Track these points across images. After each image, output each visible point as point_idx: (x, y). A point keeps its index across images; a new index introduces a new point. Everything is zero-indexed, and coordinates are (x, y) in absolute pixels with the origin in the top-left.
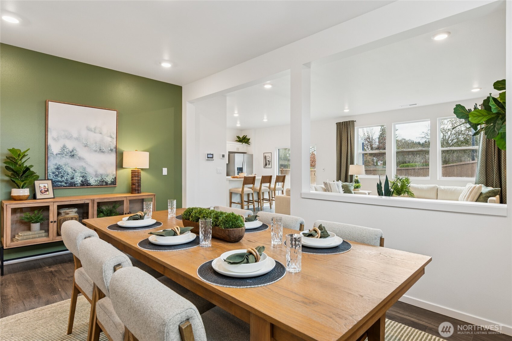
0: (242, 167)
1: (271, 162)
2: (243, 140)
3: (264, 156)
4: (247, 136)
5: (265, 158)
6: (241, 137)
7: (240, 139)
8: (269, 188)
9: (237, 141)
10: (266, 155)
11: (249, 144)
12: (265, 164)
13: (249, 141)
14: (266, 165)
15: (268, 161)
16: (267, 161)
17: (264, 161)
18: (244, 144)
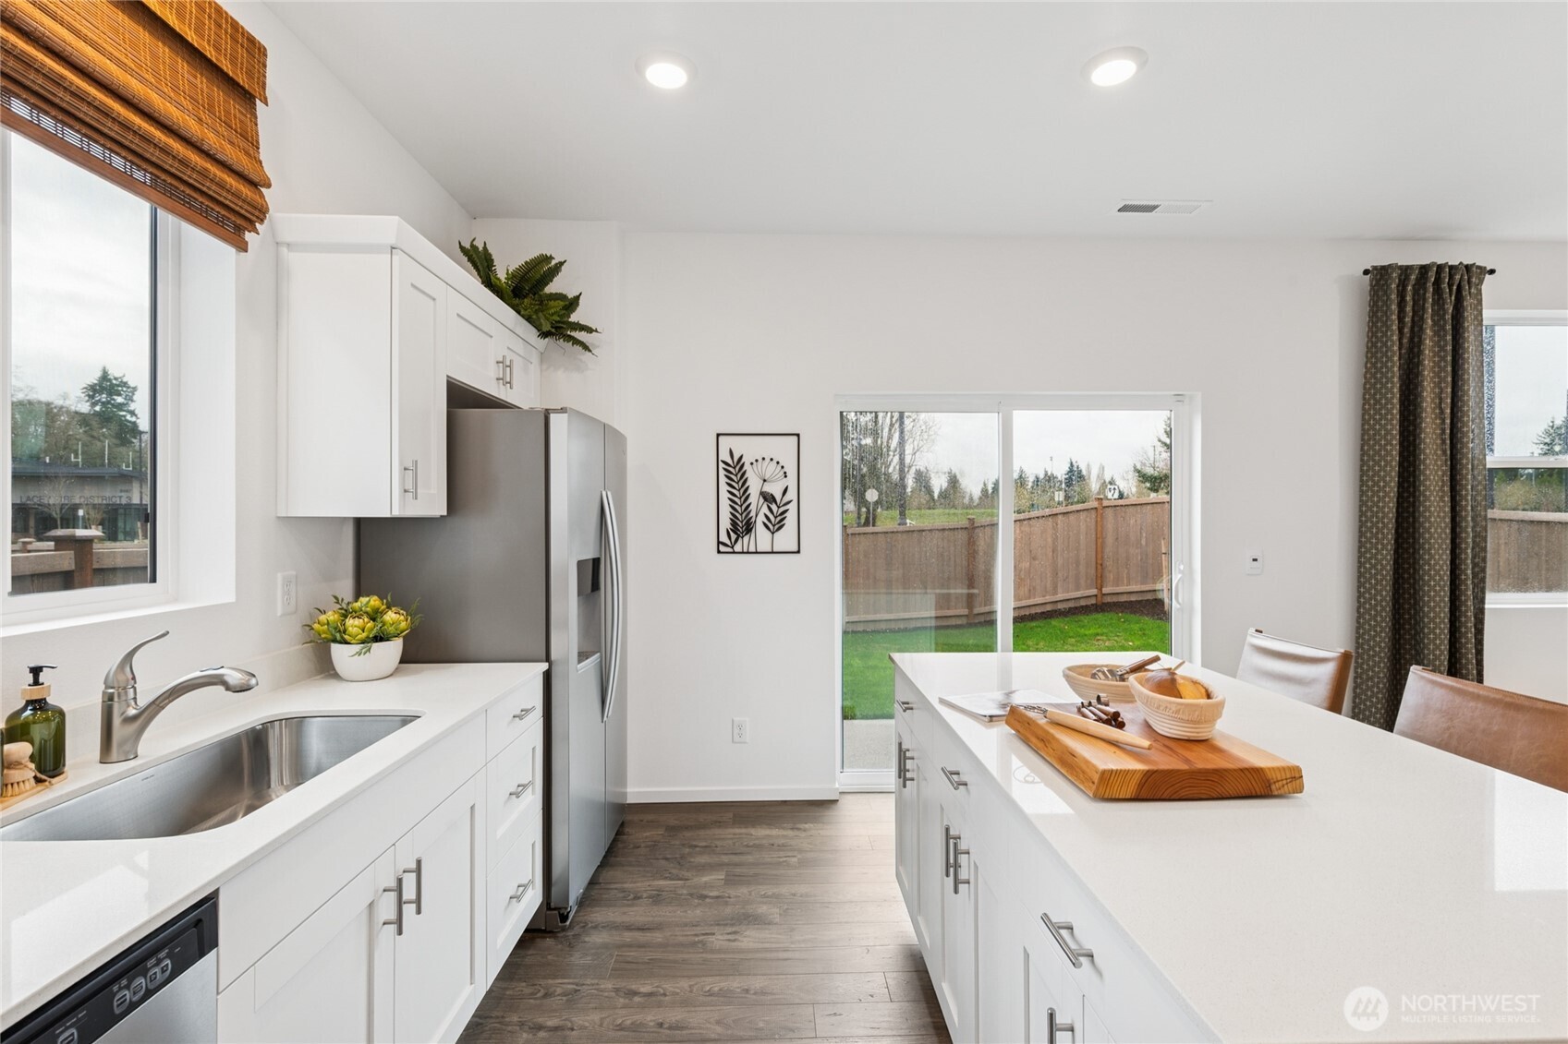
1: (792, 507)
2: (517, 294)
3: (725, 456)
5: (735, 471)
10: (747, 449)
14: (742, 527)
15: (768, 498)
16: (754, 498)
17: (725, 497)
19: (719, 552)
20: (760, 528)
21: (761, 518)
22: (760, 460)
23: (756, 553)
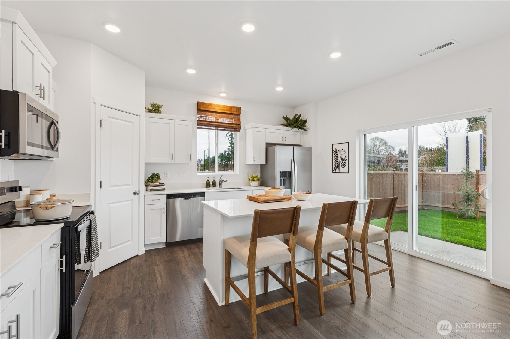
0: (290, 170)
1: (347, 161)
2: (294, 123)
3: (334, 150)
4: (301, 115)
5: (335, 153)
6: (291, 117)
7: (289, 122)
8: (347, 238)
9: (283, 125)
10: (338, 147)
11: (305, 130)
12: (334, 166)
13: (306, 125)
14: (337, 166)
15: (342, 159)
16: (339, 160)
17: (334, 159)
18: (295, 129)
19: (333, 172)
20: (340, 167)
21: (341, 164)
22: (340, 150)
23: (340, 173)
